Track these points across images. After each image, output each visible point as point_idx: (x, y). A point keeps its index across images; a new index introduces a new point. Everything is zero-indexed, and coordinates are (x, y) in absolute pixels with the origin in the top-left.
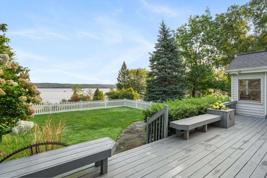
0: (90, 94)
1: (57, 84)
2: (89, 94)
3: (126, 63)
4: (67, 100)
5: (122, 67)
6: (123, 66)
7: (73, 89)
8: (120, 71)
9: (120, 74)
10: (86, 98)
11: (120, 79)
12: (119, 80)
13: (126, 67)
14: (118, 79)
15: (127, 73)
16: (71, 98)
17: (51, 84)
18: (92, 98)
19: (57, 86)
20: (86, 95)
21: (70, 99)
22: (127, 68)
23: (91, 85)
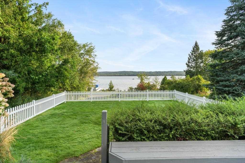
0: (157, 82)
1: (132, 72)
2: (155, 83)
3: (198, 44)
4: (134, 88)
5: (193, 49)
6: (195, 47)
7: (139, 77)
8: (190, 54)
9: (189, 58)
10: (152, 86)
11: (190, 64)
12: (188, 66)
13: (199, 48)
14: (187, 64)
15: (201, 56)
16: (138, 86)
17: (128, 71)
18: (159, 87)
19: (133, 74)
20: (152, 83)
21: (136, 87)
22: (200, 50)
23: (165, 72)
